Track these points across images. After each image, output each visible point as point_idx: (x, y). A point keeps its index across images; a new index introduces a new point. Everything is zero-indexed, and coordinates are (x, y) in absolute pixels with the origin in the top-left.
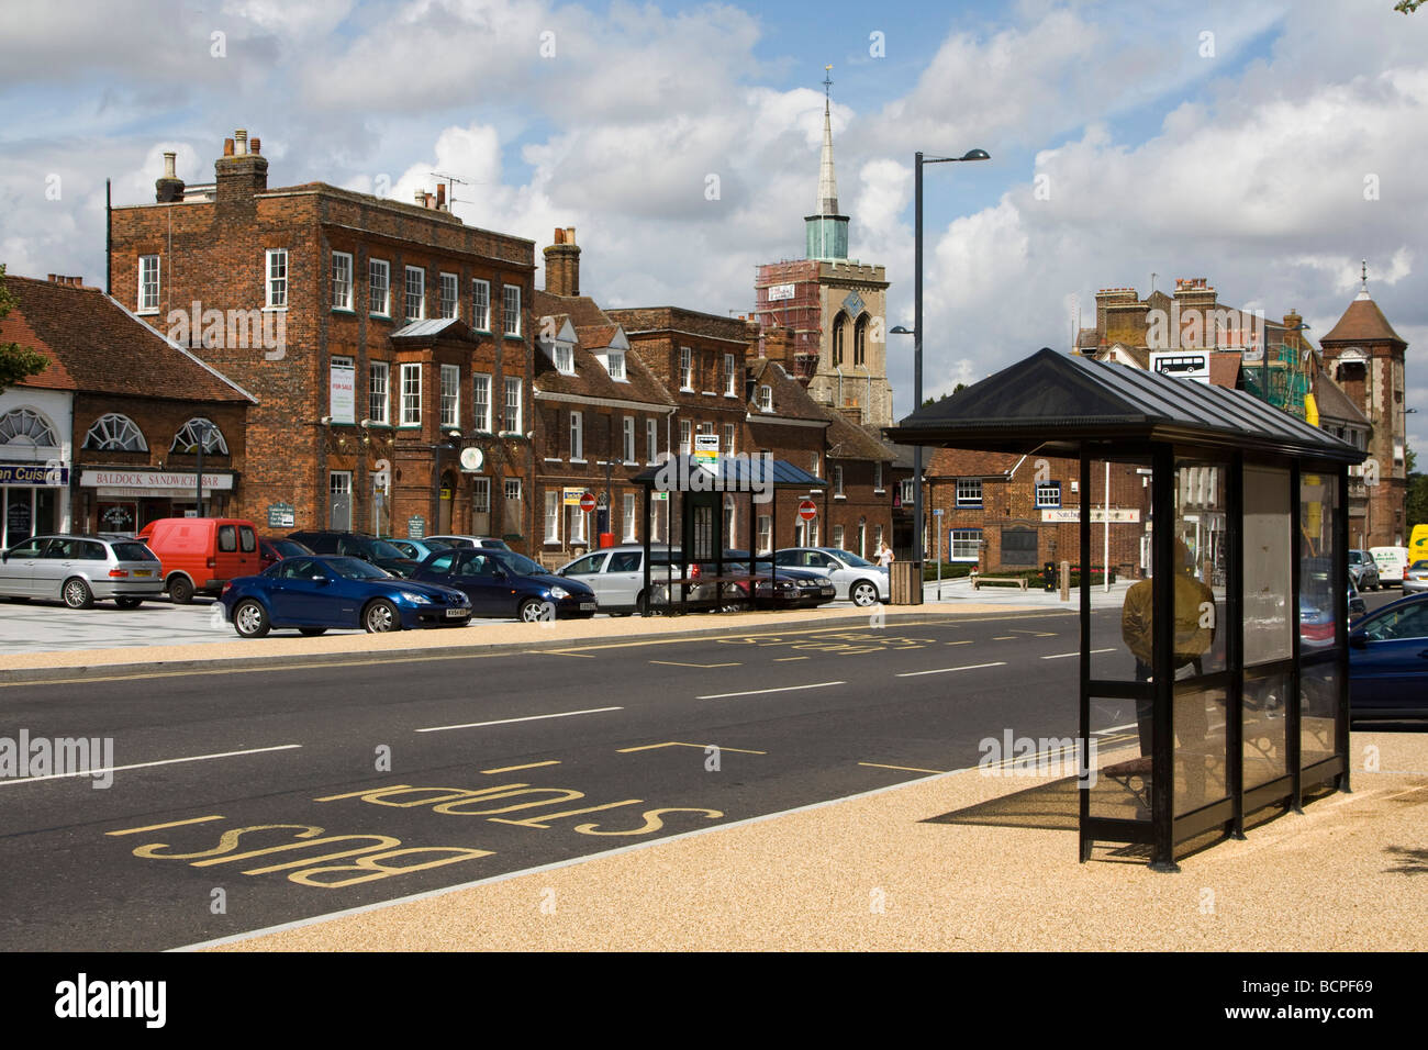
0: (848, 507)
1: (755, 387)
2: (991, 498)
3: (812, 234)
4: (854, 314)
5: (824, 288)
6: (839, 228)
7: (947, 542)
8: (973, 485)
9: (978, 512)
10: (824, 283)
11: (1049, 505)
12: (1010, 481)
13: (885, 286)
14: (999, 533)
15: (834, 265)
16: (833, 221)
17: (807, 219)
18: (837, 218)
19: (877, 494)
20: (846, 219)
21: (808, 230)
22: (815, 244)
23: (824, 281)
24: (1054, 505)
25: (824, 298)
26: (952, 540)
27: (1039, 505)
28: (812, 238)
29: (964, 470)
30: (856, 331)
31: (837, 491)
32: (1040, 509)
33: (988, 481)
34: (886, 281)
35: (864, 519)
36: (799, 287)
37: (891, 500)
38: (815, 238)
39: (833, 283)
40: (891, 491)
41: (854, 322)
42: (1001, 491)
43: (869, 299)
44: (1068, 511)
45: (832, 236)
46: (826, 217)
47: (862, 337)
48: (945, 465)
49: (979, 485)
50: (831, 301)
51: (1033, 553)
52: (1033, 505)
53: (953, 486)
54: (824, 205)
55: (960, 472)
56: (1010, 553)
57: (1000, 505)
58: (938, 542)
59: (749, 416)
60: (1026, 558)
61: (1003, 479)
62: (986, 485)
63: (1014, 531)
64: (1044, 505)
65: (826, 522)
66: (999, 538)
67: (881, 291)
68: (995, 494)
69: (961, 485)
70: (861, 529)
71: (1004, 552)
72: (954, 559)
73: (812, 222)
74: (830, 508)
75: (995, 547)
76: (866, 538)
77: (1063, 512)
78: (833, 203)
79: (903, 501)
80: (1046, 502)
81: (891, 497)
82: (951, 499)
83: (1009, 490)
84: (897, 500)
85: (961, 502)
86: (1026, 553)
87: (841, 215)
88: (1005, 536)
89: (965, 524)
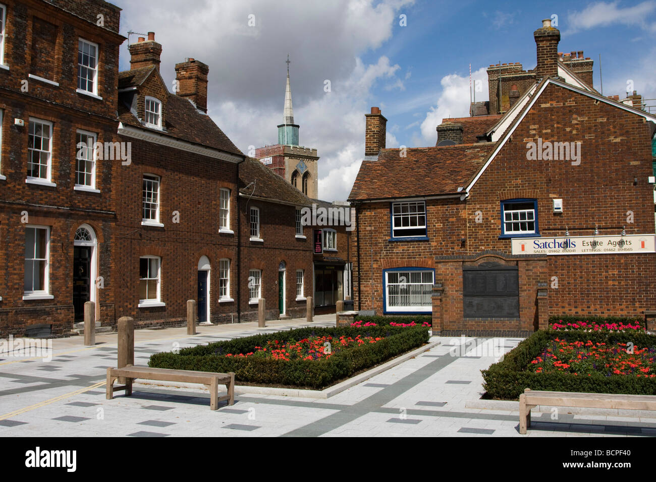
0: (266, 251)
1: (136, 96)
2: (439, 225)
3: (281, 133)
4: (302, 172)
5: (286, 158)
6: (294, 131)
7: (380, 286)
8: (413, 209)
9: (423, 246)
10: (287, 156)
11: (521, 232)
12: (465, 201)
13: (317, 158)
14: (460, 271)
15: (291, 148)
16: (291, 127)
17: (279, 126)
18: (293, 126)
19: (298, 239)
20: (298, 126)
21: (279, 132)
22: (282, 139)
23: (286, 155)
24: (528, 232)
25: (287, 163)
26: (387, 283)
27: (506, 233)
28: (281, 136)
29: (400, 190)
30: (303, 181)
31: (254, 233)
32: (509, 238)
33: (435, 203)
34: (318, 156)
35: (284, 263)
36: (274, 158)
37: (312, 246)
38: (283, 135)
39: (291, 156)
40: (312, 238)
41: (302, 176)
42: (452, 216)
43: (309, 164)
44: (550, 240)
45: (291, 134)
46: (287, 125)
47: (306, 184)
48: (375, 186)
49: (421, 208)
50: (290, 164)
51: (511, 301)
52: (498, 233)
53: (386, 211)
54: (287, 120)
55: (396, 193)
56: (476, 301)
57: (452, 234)
58: (368, 287)
59: (121, 126)
60: (500, 307)
61: (456, 200)
62: (432, 209)
63: (482, 269)
64: (513, 232)
65: (239, 266)
66: (460, 278)
67: (315, 161)
68: (444, 219)
69: (397, 210)
70: (281, 274)
71: (468, 299)
72: (389, 309)
73: (281, 128)
74: (244, 251)
75: (454, 291)
76: (287, 283)
77: (541, 241)
78: (291, 119)
79: (324, 249)
80: (516, 229)
81: (312, 243)
82: (385, 230)
83: (464, 214)
84: (318, 247)
85: (398, 233)
86: (499, 300)
87: (295, 124)
88: (470, 275)
89: (405, 262)
